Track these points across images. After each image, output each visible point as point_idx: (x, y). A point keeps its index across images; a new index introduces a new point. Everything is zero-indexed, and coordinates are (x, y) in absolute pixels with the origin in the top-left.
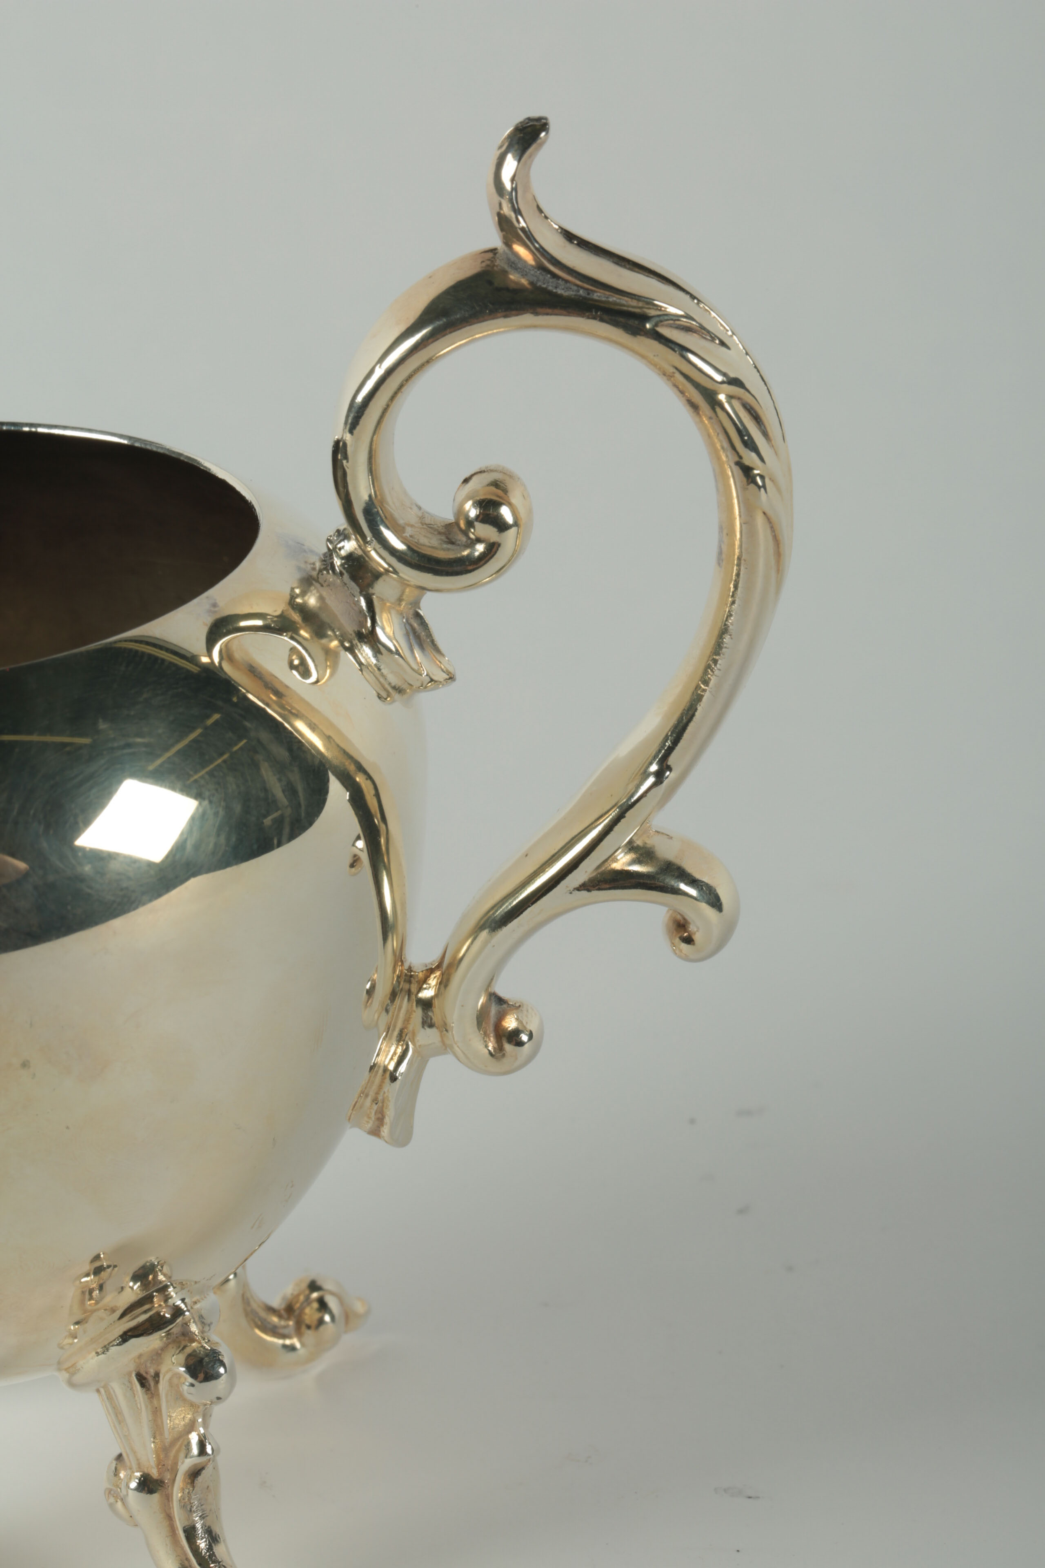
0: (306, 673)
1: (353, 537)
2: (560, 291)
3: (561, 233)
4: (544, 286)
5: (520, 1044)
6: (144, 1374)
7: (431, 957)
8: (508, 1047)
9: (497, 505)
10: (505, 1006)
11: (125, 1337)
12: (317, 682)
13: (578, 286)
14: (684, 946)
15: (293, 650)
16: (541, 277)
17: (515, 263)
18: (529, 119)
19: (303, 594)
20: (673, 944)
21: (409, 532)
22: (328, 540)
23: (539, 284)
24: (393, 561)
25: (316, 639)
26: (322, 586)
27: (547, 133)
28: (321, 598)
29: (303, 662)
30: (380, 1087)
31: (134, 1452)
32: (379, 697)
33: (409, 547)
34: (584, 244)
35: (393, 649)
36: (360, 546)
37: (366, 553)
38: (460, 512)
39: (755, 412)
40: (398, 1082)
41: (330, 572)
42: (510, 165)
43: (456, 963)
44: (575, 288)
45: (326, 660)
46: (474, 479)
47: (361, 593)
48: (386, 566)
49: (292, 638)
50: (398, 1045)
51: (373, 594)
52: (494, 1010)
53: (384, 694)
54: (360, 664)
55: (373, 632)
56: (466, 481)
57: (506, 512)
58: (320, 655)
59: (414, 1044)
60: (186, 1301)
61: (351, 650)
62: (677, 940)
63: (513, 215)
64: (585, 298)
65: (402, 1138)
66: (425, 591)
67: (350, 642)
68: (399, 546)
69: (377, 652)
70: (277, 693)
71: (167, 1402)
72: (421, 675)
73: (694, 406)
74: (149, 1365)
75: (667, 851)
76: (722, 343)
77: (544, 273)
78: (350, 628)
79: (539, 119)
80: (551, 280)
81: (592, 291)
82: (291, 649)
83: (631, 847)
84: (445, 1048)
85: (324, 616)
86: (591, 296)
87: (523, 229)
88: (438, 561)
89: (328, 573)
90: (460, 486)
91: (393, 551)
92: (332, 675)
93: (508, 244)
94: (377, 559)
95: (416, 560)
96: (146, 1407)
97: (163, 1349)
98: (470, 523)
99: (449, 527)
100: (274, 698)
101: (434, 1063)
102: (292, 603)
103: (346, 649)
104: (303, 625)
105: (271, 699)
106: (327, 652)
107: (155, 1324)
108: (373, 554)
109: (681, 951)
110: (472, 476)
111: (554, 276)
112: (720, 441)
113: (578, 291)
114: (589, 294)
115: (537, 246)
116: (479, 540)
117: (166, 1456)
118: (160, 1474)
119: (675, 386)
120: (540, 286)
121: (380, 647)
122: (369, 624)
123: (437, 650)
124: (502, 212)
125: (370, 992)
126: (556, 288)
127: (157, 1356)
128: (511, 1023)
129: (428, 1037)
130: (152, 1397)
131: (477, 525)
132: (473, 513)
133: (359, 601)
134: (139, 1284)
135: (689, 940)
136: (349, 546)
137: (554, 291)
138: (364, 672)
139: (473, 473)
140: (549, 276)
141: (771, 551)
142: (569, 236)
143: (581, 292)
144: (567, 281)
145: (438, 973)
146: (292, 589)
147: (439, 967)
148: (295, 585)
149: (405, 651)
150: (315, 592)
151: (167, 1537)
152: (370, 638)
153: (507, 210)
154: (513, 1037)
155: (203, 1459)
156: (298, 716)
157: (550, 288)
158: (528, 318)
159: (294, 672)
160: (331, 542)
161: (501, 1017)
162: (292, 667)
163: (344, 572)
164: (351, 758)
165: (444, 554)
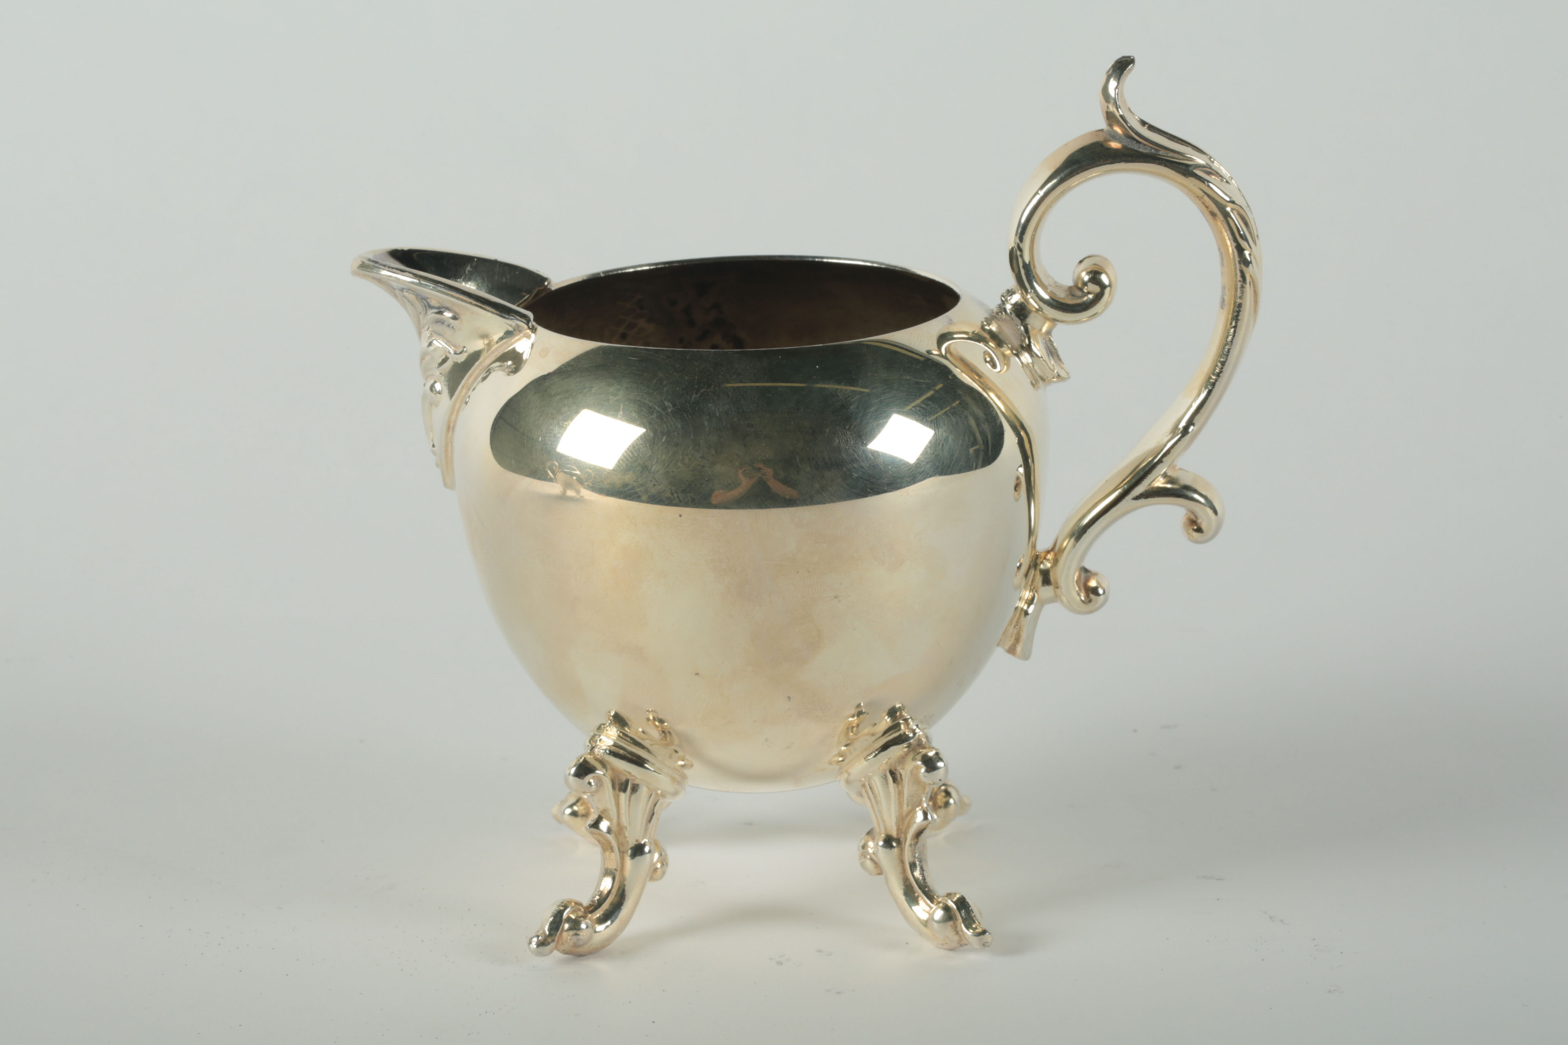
0: (994, 366)
1: (1020, 292)
2: (1141, 150)
3: (1139, 121)
4: (1133, 147)
5: (1098, 594)
6: (894, 771)
7: (1049, 545)
8: (1092, 596)
9: (1099, 273)
10: (1089, 574)
11: (885, 747)
12: (1000, 371)
13: (1151, 147)
14: (1195, 534)
15: (986, 353)
16: (1130, 143)
17: (1114, 137)
18: (1124, 57)
19: (989, 325)
20: (1189, 534)
21: (1050, 289)
22: (1002, 296)
23: (1129, 146)
24: (1041, 304)
25: (998, 348)
26: (999, 320)
27: (1134, 65)
28: (999, 327)
29: (992, 359)
30: (1019, 618)
31: (884, 821)
32: (1032, 384)
33: (1051, 297)
34: (1152, 128)
35: (1040, 356)
36: (1023, 297)
37: (1027, 300)
38: (1079, 277)
39: (1246, 220)
40: (1028, 617)
41: (1003, 313)
42: (1113, 84)
43: (1062, 551)
44: (1150, 148)
45: (1004, 360)
46: (1086, 260)
47: (1022, 325)
48: (1037, 307)
49: (985, 345)
50: (1030, 592)
51: (1029, 324)
52: (1083, 575)
53: (1034, 383)
54: (1022, 363)
55: (1029, 346)
56: (1081, 262)
57: (1104, 278)
58: (1001, 357)
59: (1038, 594)
60: (919, 726)
61: (1017, 355)
62: (1191, 531)
63: (1115, 110)
64: (1155, 154)
65: (1026, 657)
66: (1057, 323)
67: (1017, 350)
68: (1046, 297)
69: (1032, 356)
70: (978, 375)
71: (908, 785)
72: (1054, 372)
73: (1213, 215)
74: (897, 765)
75: (1186, 480)
76: (1227, 182)
77: (1132, 141)
78: (1016, 343)
79: (1129, 57)
80: (1135, 145)
81: (1159, 150)
82: (984, 352)
83: (1165, 475)
84: (1056, 598)
85: (1001, 336)
86: (1158, 153)
87: (1121, 116)
88: (1067, 305)
89: (1002, 313)
90: (1076, 266)
91: (1041, 299)
92: (1008, 369)
93: (1111, 125)
94: (1033, 303)
95: (1055, 303)
96: (895, 790)
97: (907, 754)
98: (1085, 284)
99: (1070, 288)
100: (977, 378)
101: (1047, 608)
102: (983, 328)
103: (1015, 354)
104: (991, 340)
105: (975, 378)
106: (1004, 355)
107: (901, 739)
108: (1031, 301)
109: (1193, 537)
110: (1084, 259)
111: (1138, 142)
112: (1228, 236)
113: (1151, 150)
114: (1157, 152)
115: (1129, 125)
116: (1089, 293)
117: (903, 823)
118: (898, 834)
119: (1203, 203)
120: (1130, 148)
121: (1033, 353)
122: (1027, 341)
123: (1060, 360)
124: (1109, 110)
125: (1019, 568)
126: (1139, 148)
127: (902, 760)
128: (1093, 583)
129: (1046, 592)
130: (898, 785)
131: (1090, 284)
132: (1086, 278)
133: (1020, 328)
134: (890, 719)
135: (1199, 530)
136: (1016, 298)
137: (1138, 150)
138: (1024, 368)
139: (1084, 257)
140: (1135, 142)
141: (1253, 299)
142: (1143, 123)
143: (1153, 151)
144: (1145, 145)
145: (1052, 553)
146: (982, 322)
147: (1053, 549)
148: (983, 320)
149: (1045, 357)
150: (994, 324)
151: (900, 874)
152: (1028, 349)
153: (1112, 108)
154: (1095, 591)
155: (926, 822)
156: (991, 389)
157: (1136, 148)
158: (1123, 165)
159: (987, 364)
160: (1004, 297)
161: (1087, 580)
162: (986, 362)
163: (1012, 312)
164: (1016, 416)
165: (1071, 301)
